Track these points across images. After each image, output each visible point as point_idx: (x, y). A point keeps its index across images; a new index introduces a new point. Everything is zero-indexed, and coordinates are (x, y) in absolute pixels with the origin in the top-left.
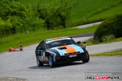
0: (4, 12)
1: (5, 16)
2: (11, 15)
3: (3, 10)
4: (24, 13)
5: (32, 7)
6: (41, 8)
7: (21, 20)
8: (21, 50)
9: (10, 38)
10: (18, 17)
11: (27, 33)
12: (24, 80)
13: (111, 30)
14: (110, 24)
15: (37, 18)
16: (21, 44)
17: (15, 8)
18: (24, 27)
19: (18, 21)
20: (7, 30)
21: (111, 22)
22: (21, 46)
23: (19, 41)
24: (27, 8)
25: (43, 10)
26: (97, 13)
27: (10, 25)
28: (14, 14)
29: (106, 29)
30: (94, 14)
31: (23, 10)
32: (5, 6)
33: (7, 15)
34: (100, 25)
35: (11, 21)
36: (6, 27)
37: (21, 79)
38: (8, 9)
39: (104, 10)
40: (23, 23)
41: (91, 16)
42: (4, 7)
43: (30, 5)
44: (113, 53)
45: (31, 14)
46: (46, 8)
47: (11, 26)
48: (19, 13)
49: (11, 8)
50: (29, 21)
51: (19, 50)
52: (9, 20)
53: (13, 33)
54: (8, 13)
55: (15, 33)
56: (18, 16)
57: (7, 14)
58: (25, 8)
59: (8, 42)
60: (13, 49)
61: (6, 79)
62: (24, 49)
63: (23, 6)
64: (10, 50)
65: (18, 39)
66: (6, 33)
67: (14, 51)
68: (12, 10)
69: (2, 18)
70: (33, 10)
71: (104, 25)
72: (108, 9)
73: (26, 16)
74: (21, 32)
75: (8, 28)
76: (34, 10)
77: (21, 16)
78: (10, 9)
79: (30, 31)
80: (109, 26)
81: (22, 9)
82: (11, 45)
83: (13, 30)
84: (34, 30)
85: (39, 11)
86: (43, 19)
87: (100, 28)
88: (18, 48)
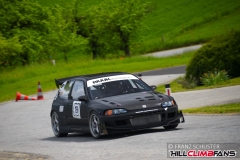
0: (6, 20)
1: (8, 30)
2: (21, 27)
3: (4, 17)
4: (48, 23)
5: (63, 12)
6: (81, 14)
7: (39, 38)
8: (40, 98)
9: (19, 73)
10: (35, 32)
11: (52, 64)
12: (45, 157)
13: (220, 62)
14: (219, 49)
15: (74, 35)
16: (40, 87)
17: (29, 12)
18: (46, 52)
19: (35, 40)
20: (12, 58)
21: (220, 45)
22: (40, 91)
23: (35, 81)
24: (54, 14)
25: (85, 19)
26: (194, 26)
27: (19, 47)
28: (26, 25)
29: (211, 60)
30: (187, 29)
31: (45, 17)
32: (9, 8)
33: (12, 28)
34: (199, 51)
35: (21, 39)
36: (9, 51)
37: (39, 156)
38: (15, 14)
39: (208, 21)
40: (44, 44)
41: (182, 32)
42: (6, 10)
43: (59, 9)
44: (224, 108)
45: (60, 26)
46: (91, 14)
47: (20, 50)
48: (36, 24)
49: (21, 12)
50: (56, 41)
51: (35, 97)
52: (16, 37)
53: (24, 64)
54: (15, 23)
55: (28, 63)
56: (35, 29)
57: (13, 24)
58: (50, 13)
59: (13, 81)
60: (23, 96)
61: (10, 155)
62: (45, 95)
63: (45, 9)
64: (18, 98)
65: (34, 75)
66: (11, 64)
67: (26, 99)
68: (23, 18)
69: (3, 32)
70: (64, 18)
71: (207, 52)
72: (216, 18)
73: (50, 29)
74: (40, 61)
75: (14, 54)
76: (66, 18)
77: (41, 29)
78: (19, 14)
79: (57, 60)
80: (217, 53)
81: (42, 16)
82: (19, 87)
83: (24, 58)
84: (66, 58)
85: (77, 20)
86: (85, 36)
87: (198, 57)
88: (33, 93)
